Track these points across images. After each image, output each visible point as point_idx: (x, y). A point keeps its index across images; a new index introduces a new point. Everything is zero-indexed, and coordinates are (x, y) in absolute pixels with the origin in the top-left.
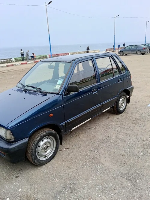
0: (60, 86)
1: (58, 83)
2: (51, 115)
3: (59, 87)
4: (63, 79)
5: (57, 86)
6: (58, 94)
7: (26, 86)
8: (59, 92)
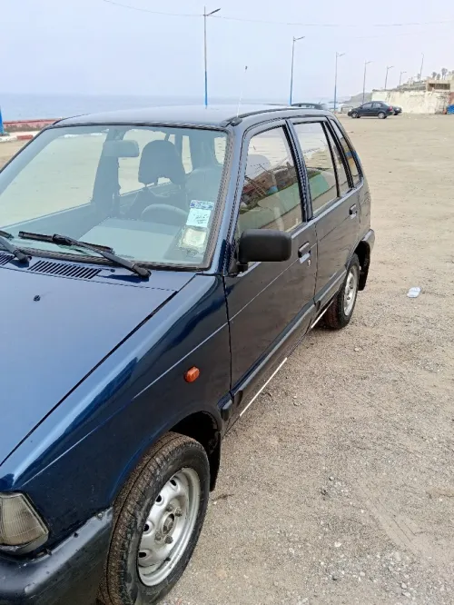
0: (203, 237)
1: (191, 221)
2: (193, 372)
3: (199, 239)
4: (212, 204)
5: (190, 233)
6: (201, 271)
7: (15, 234)
8: (205, 260)
